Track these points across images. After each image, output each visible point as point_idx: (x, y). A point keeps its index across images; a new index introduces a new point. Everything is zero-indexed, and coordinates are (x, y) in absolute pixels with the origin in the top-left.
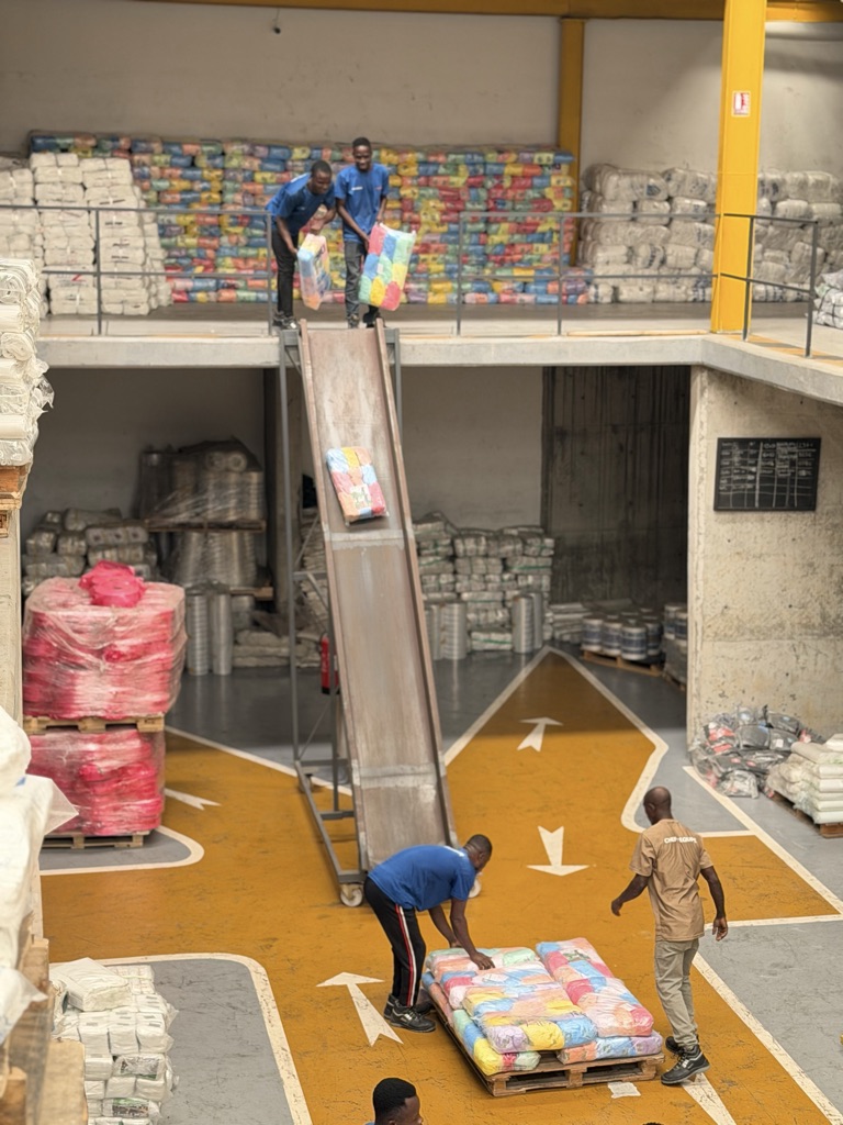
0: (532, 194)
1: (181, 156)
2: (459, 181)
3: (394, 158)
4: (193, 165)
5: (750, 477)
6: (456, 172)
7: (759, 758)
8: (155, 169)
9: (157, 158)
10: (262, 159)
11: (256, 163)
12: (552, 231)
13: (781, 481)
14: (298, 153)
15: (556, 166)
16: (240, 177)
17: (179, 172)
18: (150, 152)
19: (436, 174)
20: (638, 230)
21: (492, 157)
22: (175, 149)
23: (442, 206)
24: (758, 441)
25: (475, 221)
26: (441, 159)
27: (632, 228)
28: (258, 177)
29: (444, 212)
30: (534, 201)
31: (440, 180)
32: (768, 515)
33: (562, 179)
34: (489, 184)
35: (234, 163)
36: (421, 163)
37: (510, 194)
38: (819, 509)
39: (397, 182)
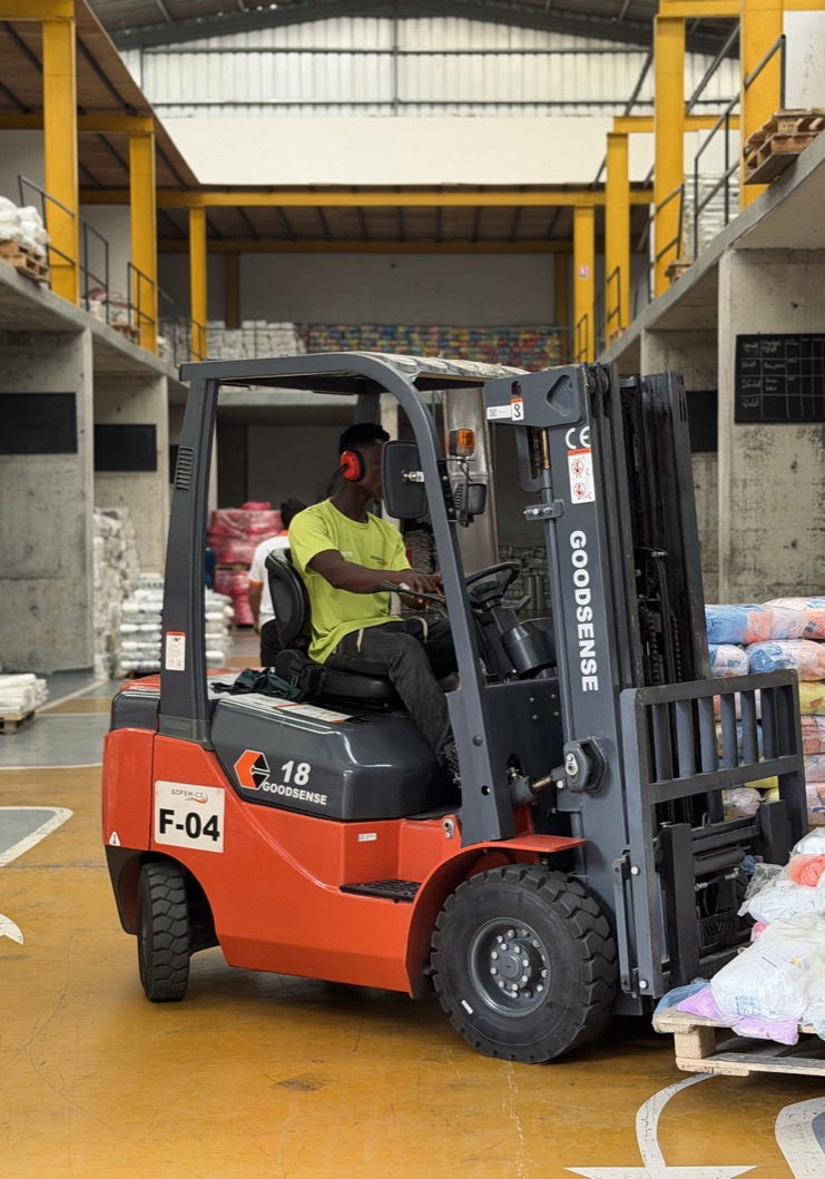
0: (537, 350)
1: (336, 333)
2: (494, 343)
3: (456, 331)
6: (492, 338)
8: (322, 340)
9: (323, 334)
10: (380, 333)
11: (377, 335)
14: (401, 329)
15: (551, 333)
16: (368, 343)
18: (320, 331)
19: (479, 340)
21: (513, 329)
22: (333, 329)
26: (483, 331)
28: (379, 343)
33: (553, 341)
34: (511, 344)
35: (365, 335)
39: (457, 344)
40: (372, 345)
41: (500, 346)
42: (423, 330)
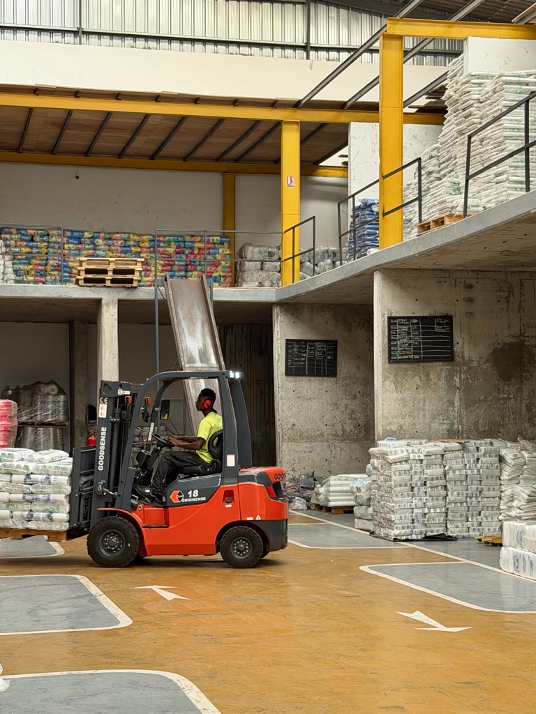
0: (209, 257)
1: (26, 235)
2: (171, 250)
3: (137, 238)
4: (32, 240)
5: (303, 359)
6: (169, 246)
8: (13, 242)
9: (13, 236)
10: (68, 237)
11: (65, 239)
12: (220, 276)
13: (318, 361)
14: (87, 235)
15: (222, 243)
16: (57, 246)
17: (25, 243)
18: (11, 233)
19: (159, 246)
20: (264, 274)
21: (188, 238)
22: (23, 232)
23: (162, 262)
24: (306, 341)
25: (180, 270)
26: (161, 239)
27: (261, 273)
28: (66, 246)
29: (163, 266)
30: (210, 261)
31: (161, 249)
32: (312, 378)
33: (224, 251)
34: (187, 252)
35: (54, 239)
36: (151, 241)
38: (338, 376)
39: (139, 250)
40: (59, 248)
41: (177, 253)
42: (107, 236)
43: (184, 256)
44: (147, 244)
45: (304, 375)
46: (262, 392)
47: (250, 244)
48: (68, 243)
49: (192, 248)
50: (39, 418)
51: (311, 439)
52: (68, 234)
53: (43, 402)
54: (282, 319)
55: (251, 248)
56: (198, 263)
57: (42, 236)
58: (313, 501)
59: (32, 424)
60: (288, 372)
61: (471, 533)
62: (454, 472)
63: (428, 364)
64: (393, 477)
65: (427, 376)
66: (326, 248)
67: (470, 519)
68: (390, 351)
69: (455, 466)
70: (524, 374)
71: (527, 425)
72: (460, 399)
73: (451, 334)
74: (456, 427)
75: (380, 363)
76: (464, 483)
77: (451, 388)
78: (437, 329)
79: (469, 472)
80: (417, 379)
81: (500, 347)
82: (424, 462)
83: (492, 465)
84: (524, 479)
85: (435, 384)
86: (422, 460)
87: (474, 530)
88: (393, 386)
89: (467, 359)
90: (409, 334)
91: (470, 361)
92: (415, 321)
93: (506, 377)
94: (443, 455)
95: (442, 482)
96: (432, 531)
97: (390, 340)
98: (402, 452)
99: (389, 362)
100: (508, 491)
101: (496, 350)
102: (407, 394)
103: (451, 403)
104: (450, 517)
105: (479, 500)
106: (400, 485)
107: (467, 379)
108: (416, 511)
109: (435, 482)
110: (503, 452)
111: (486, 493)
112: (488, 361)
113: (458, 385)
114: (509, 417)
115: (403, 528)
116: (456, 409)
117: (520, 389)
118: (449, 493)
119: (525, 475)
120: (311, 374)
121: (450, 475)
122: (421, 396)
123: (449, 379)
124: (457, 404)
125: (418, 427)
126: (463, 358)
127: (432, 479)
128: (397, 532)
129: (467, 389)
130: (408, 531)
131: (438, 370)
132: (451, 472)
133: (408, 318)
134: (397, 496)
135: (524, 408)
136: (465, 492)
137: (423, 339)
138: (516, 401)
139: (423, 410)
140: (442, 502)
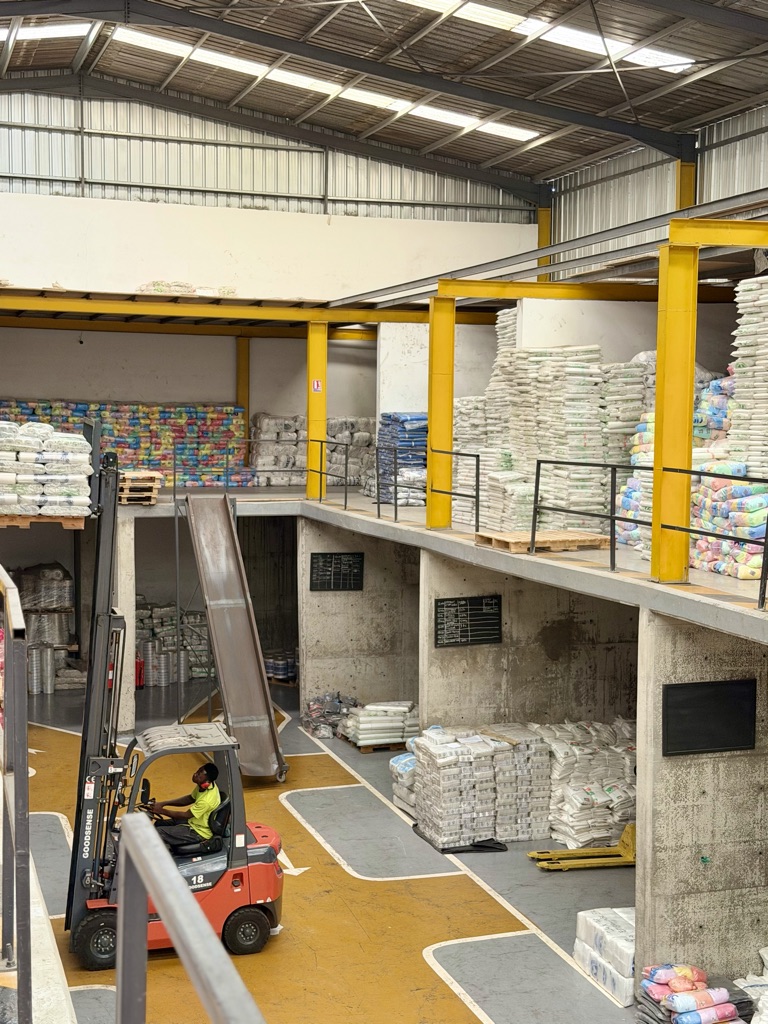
0: (223, 428)
1: (27, 409)
2: (182, 421)
3: (146, 409)
4: (34, 413)
5: (328, 573)
6: (181, 417)
7: (335, 718)
8: (13, 416)
9: (13, 410)
10: (73, 410)
11: (70, 412)
12: (234, 448)
13: (345, 575)
14: (93, 407)
15: (236, 414)
16: (60, 420)
17: (26, 417)
18: (10, 406)
19: (169, 418)
20: (280, 448)
21: (200, 409)
22: (24, 405)
23: (173, 435)
24: (331, 554)
25: (191, 443)
26: (172, 410)
27: (277, 446)
28: (71, 420)
29: (174, 438)
30: (224, 432)
31: (172, 421)
32: (338, 593)
33: (238, 421)
34: (199, 423)
35: (57, 412)
36: (161, 412)
37: (211, 428)
38: (364, 589)
39: (148, 422)
40: (63, 421)
41: (189, 424)
42: (115, 408)
43: (196, 428)
44: (157, 416)
45: (329, 589)
46: (275, 564)
47: (266, 415)
48: (72, 416)
49: (204, 419)
50: (43, 605)
51: (335, 655)
52: (73, 406)
53: (48, 589)
54: (307, 532)
55: (267, 420)
56: (210, 434)
57: (44, 409)
58: (340, 730)
59: (37, 611)
60: (314, 587)
61: (521, 837)
62: (504, 774)
63: (475, 647)
64: (442, 782)
65: (475, 658)
66: (344, 420)
67: (519, 821)
68: (436, 635)
69: (505, 768)
70: (573, 652)
71: (574, 704)
72: (508, 681)
73: (499, 615)
74: (502, 710)
75: (426, 647)
76: (514, 785)
77: (499, 670)
78: (486, 609)
79: (519, 773)
80: (464, 663)
81: (548, 625)
82: (474, 764)
83: (542, 765)
84: (575, 778)
85: (482, 667)
86: (471, 763)
87: (523, 832)
88: (439, 671)
89: (515, 639)
90: (456, 616)
91: (518, 641)
92: (463, 602)
93: (554, 656)
94: (493, 757)
95: (492, 785)
96: (480, 836)
97: (437, 624)
98: (451, 754)
99: (436, 647)
100: (558, 792)
101: (544, 628)
102: (453, 679)
103: (498, 686)
104: (498, 821)
105: (529, 800)
106: (449, 791)
107: (514, 660)
108: (464, 816)
109: (485, 785)
110: (555, 747)
111: (537, 794)
112: (536, 640)
113: (505, 667)
114: (556, 697)
115: (451, 834)
116: (503, 692)
117: (568, 668)
118: (499, 796)
119: (576, 774)
120: (337, 588)
121: (500, 777)
122: (468, 680)
123: (497, 660)
124: (504, 687)
125: (464, 713)
126: (511, 638)
127: (482, 782)
128: (445, 839)
129: (514, 671)
130: (456, 837)
131: (486, 652)
132: (501, 774)
133: (456, 600)
134: (445, 802)
135: (571, 687)
136: (515, 794)
137: (471, 621)
138: (563, 680)
139: (470, 694)
140: (491, 805)
